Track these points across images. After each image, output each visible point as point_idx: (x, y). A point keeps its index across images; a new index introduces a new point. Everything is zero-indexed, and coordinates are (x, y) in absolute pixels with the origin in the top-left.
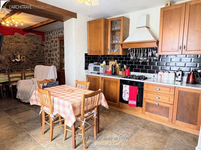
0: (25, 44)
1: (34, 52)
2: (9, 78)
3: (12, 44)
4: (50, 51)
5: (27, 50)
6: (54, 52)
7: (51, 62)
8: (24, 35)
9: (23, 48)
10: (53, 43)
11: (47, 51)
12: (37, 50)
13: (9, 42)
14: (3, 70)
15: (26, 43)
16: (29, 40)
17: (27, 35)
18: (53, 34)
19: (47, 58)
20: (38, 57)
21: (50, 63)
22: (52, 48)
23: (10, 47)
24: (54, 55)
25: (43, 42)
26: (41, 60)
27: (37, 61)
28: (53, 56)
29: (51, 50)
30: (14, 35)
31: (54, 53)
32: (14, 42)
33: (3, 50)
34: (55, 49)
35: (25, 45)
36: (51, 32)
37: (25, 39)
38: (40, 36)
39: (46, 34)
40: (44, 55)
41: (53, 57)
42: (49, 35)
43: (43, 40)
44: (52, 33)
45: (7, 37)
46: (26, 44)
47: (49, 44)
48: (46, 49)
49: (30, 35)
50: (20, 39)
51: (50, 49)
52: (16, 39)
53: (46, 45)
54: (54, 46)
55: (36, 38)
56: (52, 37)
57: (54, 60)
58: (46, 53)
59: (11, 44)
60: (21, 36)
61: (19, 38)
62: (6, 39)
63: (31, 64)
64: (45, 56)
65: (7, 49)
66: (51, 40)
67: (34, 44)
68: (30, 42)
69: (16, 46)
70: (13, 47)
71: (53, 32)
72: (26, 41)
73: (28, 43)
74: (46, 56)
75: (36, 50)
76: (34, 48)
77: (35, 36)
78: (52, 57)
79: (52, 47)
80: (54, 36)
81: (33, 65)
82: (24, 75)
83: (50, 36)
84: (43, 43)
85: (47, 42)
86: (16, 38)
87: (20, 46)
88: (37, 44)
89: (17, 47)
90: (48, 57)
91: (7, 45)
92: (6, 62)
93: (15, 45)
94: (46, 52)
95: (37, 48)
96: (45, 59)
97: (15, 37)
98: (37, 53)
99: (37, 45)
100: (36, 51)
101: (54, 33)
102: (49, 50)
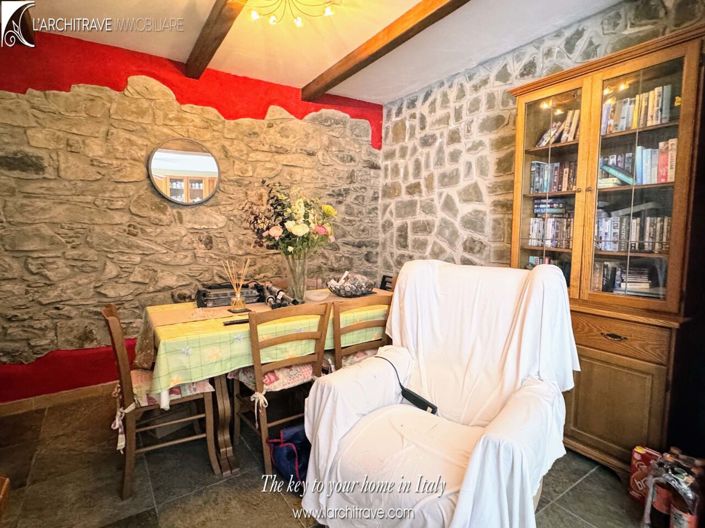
0: (308, 162)
1: (340, 195)
2: (256, 346)
3: (259, 158)
4: (414, 189)
5: (312, 186)
6: (437, 190)
7: (415, 241)
8: (307, 117)
9: (298, 178)
10: (433, 150)
11: (390, 191)
12: (352, 186)
13: (244, 148)
14: (220, 287)
15: (311, 154)
16: (321, 140)
17: (314, 120)
18: (433, 103)
19: (387, 226)
20: (352, 218)
21: (405, 246)
22: (424, 173)
23: (250, 174)
24: (438, 204)
25: (376, 151)
26: (363, 231)
27: (349, 239)
28: (429, 208)
29: (417, 185)
30: (268, 117)
31: (435, 196)
32: (266, 148)
33: (221, 185)
34: (443, 176)
35: (307, 164)
36: (421, 97)
37: (307, 135)
38: (365, 124)
39: (389, 111)
40: (376, 208)
41: (429, 218)
42: (406, 113)
43: (377, 142)
44: (430, 99)
45: (238, 124)
46: (310, 159)
47: (403, 156)
48: (389, 181)
49: (326, 120)
50: (287, 137)
51: (412, 180)
52: (273, 136)
53: (389, 162)
54: (440, 162)
55: (348, 132)
56: (429, 120)
57: (435, 230)
58: (387, 201)
59: (254, 156)
60: (295, 123)
61: (283, 133)
62: (233, 136)
63: (326, 252)
64: (379, 212)
65: (236, 181)
66: (419, 134)
67: (342, 159)
68: (327, 149)
69: (273, 169)
70: (259, 170)
71: (437, 95)
72: (311, 146)
73: (320, 154)
74: (387, 214)
75: (347, 186)
76: (339, 178)
77: (344, 124)
78: (421, 217)
79: (427, 166)
80: (440, 113)
81: (332, 257)
82: (336, 322)
83: (413, 116)
84: (376, 156)
85: (397, 147)
86: (272, 130)
87: (286, 168)
88: (352, 159)
89: (275, 172)
90: (399, 215)
91: (237, 162)
92: (231, 243)
93: (268, 165)
94: (384, 196)
95: (351, 177)
96: (380, 229)
97: (270, 126)
98: (350, 199)
99: (353, 163)
100: (347, 191)
101: (445, 95)
102: (403, 187)
